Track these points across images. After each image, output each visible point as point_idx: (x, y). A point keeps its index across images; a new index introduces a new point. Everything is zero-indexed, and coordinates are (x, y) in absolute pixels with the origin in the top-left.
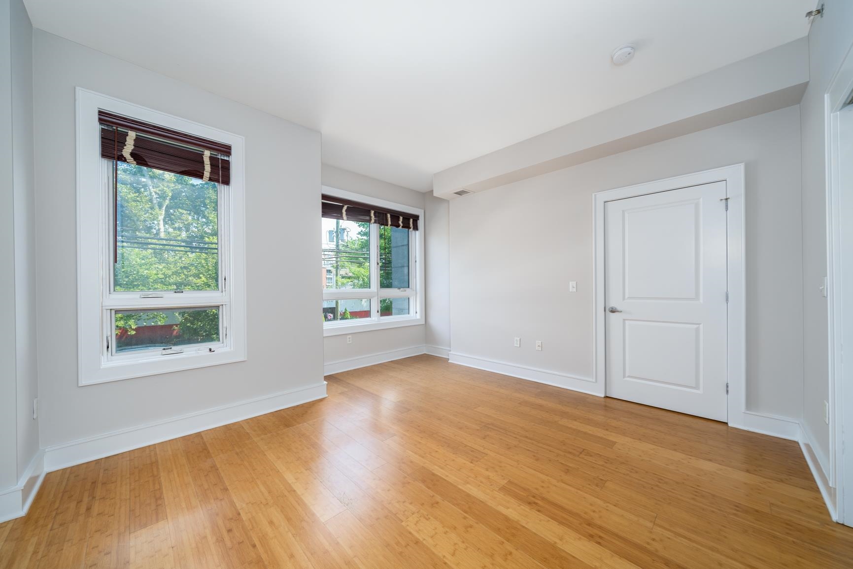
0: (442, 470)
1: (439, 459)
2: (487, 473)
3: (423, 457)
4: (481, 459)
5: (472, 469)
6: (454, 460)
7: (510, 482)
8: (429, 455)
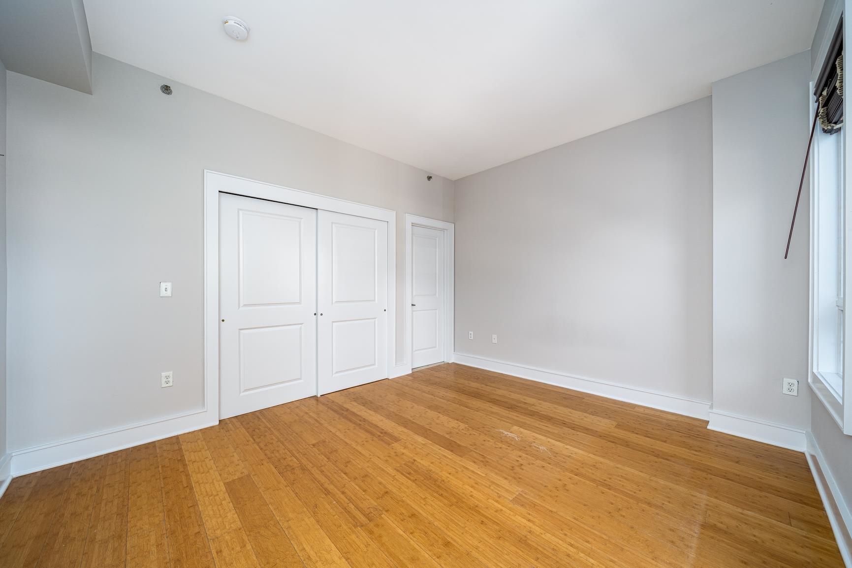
0: (444, 454)
1: (447, 465)
2: (404, 451)
3: (464, 467)
4: (405, 464)
5: (416, 454)
6: (432, 463)
7: (389, 444)
8: (458, 469)
